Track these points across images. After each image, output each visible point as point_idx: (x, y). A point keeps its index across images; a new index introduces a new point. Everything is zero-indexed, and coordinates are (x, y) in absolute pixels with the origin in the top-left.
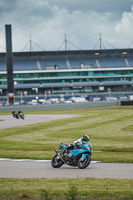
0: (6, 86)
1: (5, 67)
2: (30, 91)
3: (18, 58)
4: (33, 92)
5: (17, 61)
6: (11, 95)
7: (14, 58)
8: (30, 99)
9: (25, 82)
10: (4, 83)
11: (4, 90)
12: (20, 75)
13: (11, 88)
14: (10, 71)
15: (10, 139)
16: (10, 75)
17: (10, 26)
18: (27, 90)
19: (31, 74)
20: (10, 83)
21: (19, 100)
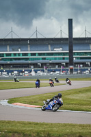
0: (68, 61)
1: (68, 48)
2: (84, 64)
4: (87, 65)
5: (76, 44)
6: (71, 67)
7: (74, 42)
8: (85, 70)
9: (81, 58)
10: (67, 59)
11: (66, 64)
12: (78, 54)
13: (71, 62)
14: (71, 50)
15: (70, 97)
16: (71, 53)
17: (72, 20)
18: (82, 63)
19: (86, 53)
20: (71, 59)
21: (77, 70)
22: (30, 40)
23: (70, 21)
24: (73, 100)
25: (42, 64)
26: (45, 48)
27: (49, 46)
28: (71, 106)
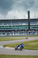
0: (28, 29)
1: (28, 23)
2: (35, 30)
3: (31, 21)
4: (36, 30)
6: (29, 31)
7: (30, 21)
10: (28, 28)
12: (32, 26)
13: (29, 29)
14: (29, 24)
16: (29, 26)
20: (29, 28)
21: (32, 33)
22: (12, 20)
23: (29, 12)
24: (30, 45)
25: (17, 30)
26: (18, 23)
28: (29, 48)
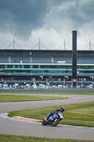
0: (71, 74)
1: (71, 61)
2: (88, 78)
3: (81, 55)
5: (80, 57)
6: (75, 80)
7: (77, 55)
8: (88, 84)
10: (70, 72)
11: (70, 77)
12: (81, 67)
13: (74, 76)
14: (74, 63)
15: (73, 111)
16: (75, 67)
17: (76, 32)
18: (86, 77)
20: (74, 72)
21: (80, 84)
23: (75, 33)
24: (76, 115)
25: (44, 77)
26: (48, 60)
27: (52, 58)
28: (73, 121)
